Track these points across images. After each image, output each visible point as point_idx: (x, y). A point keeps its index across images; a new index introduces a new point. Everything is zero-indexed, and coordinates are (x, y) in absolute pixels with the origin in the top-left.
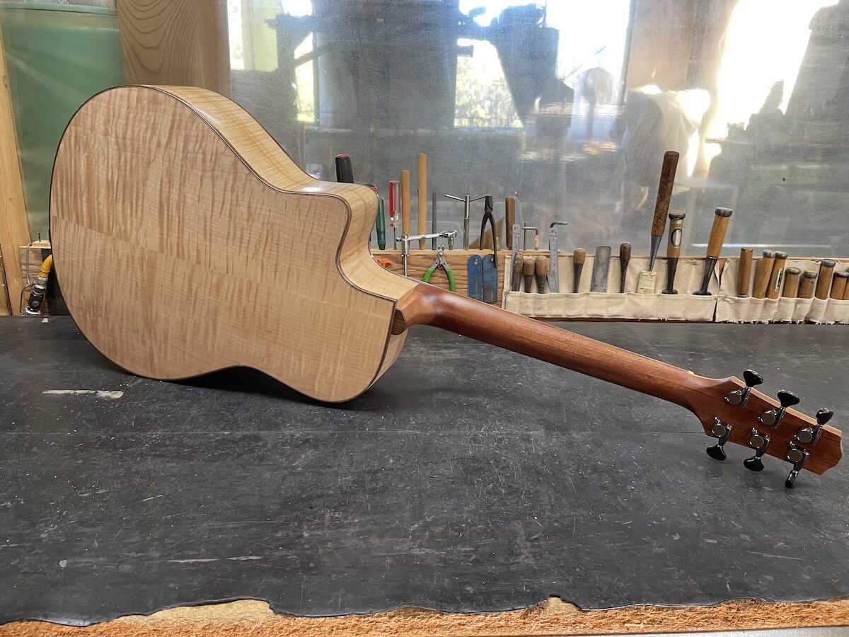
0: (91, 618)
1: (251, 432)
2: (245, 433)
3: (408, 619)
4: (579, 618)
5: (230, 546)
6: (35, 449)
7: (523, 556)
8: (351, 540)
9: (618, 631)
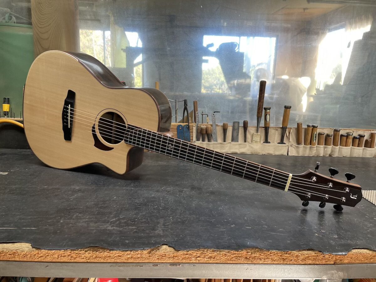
1: (57, 186)
2: (54, 187)
3: (94, 252)
4: (175, 254)
5: (25, 224)
7: (157, 231)
8: (81, 224)
9: (194, 262)
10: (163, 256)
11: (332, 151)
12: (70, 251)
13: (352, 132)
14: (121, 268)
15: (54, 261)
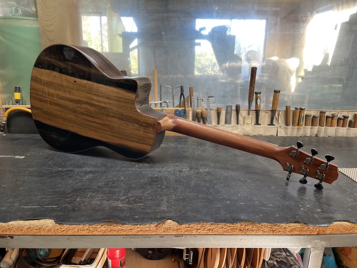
1: (70, 169)
2: (67, 169)
3: (109, 226)
4: (179, 227)
5: (47, 203)
7: (162, 207)
8: (96, 202)
9: (195, 234)
10: (168, 229)
11: (318, 131)
12: (88, 226)
13: (337, 113)
14: (133, 240)
15: (74, 234)
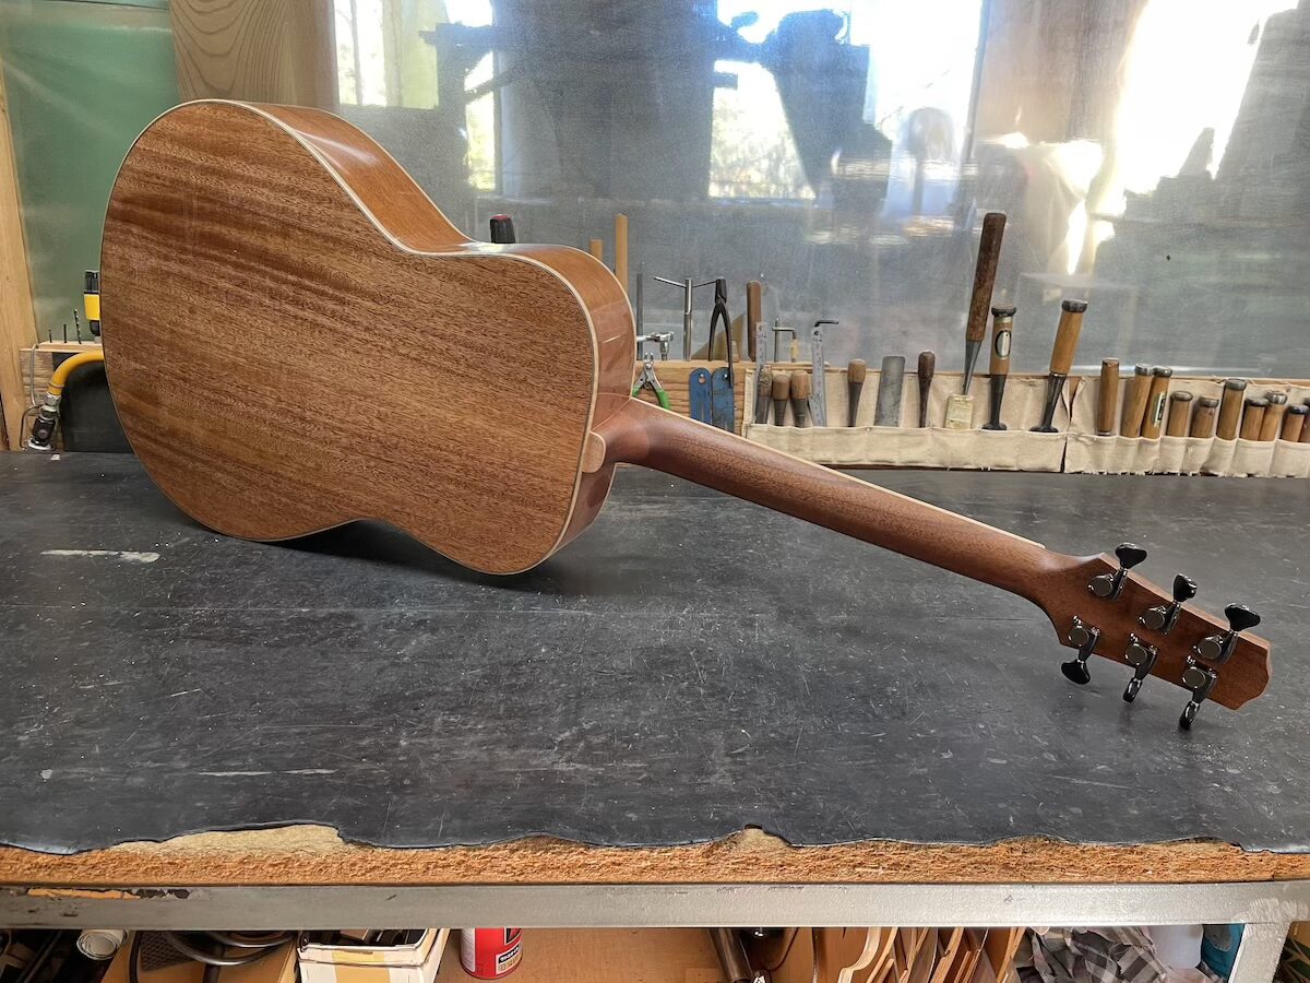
0: (78, 843)
1: (341, 609)
2: (333, 610)
3: (538, 854)
4: (788, 858)
5: (291, 756)
6: (22, 627)
7: (717, 776)
8: (468, 752)
9: (846, 879)
10: (748, 864)
11: (1213, 456)
12: (463, 852)
13: (1284, 392)
15: (413, 880)
